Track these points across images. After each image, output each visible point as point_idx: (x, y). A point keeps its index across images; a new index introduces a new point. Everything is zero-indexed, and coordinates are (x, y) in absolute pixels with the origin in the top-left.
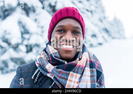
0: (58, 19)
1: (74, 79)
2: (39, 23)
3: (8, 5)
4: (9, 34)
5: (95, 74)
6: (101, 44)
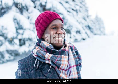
1: (65, 60)
2: (31, 20)
3: (5, 4)
4: (6, 29)
5: (75, 53)
6: (84, 39)
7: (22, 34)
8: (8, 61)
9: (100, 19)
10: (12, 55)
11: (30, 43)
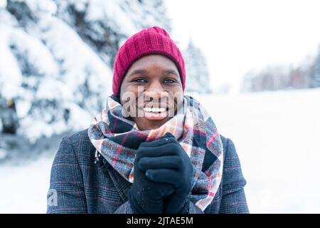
7: (35, 89)
9: (199, 51)
11: (54, 112)
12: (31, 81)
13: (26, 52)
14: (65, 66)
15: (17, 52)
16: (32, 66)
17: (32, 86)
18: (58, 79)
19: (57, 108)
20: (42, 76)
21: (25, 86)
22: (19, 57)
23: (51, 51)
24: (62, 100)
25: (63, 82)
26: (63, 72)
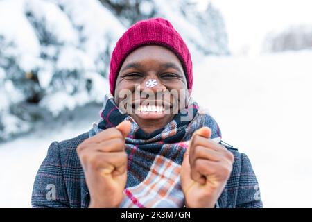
0: (125, 51)
4: (12, 44)
7: (55, 59)
8: (14, 136)
10: (23, 119)
11: (76, 82)
12: (51, 50)
13: (44, 19)
14: (85, 33)
15: (34, 20)
16: (50, 34)
17: (52, 57)
18: (78, 48)
19: (79, 78)
20: (62, 44)
21: (44, 56)
22: (36, 25)
23: (70, 17)
24: (83, 70)
25: (84, 50)
26: (83, 40)
